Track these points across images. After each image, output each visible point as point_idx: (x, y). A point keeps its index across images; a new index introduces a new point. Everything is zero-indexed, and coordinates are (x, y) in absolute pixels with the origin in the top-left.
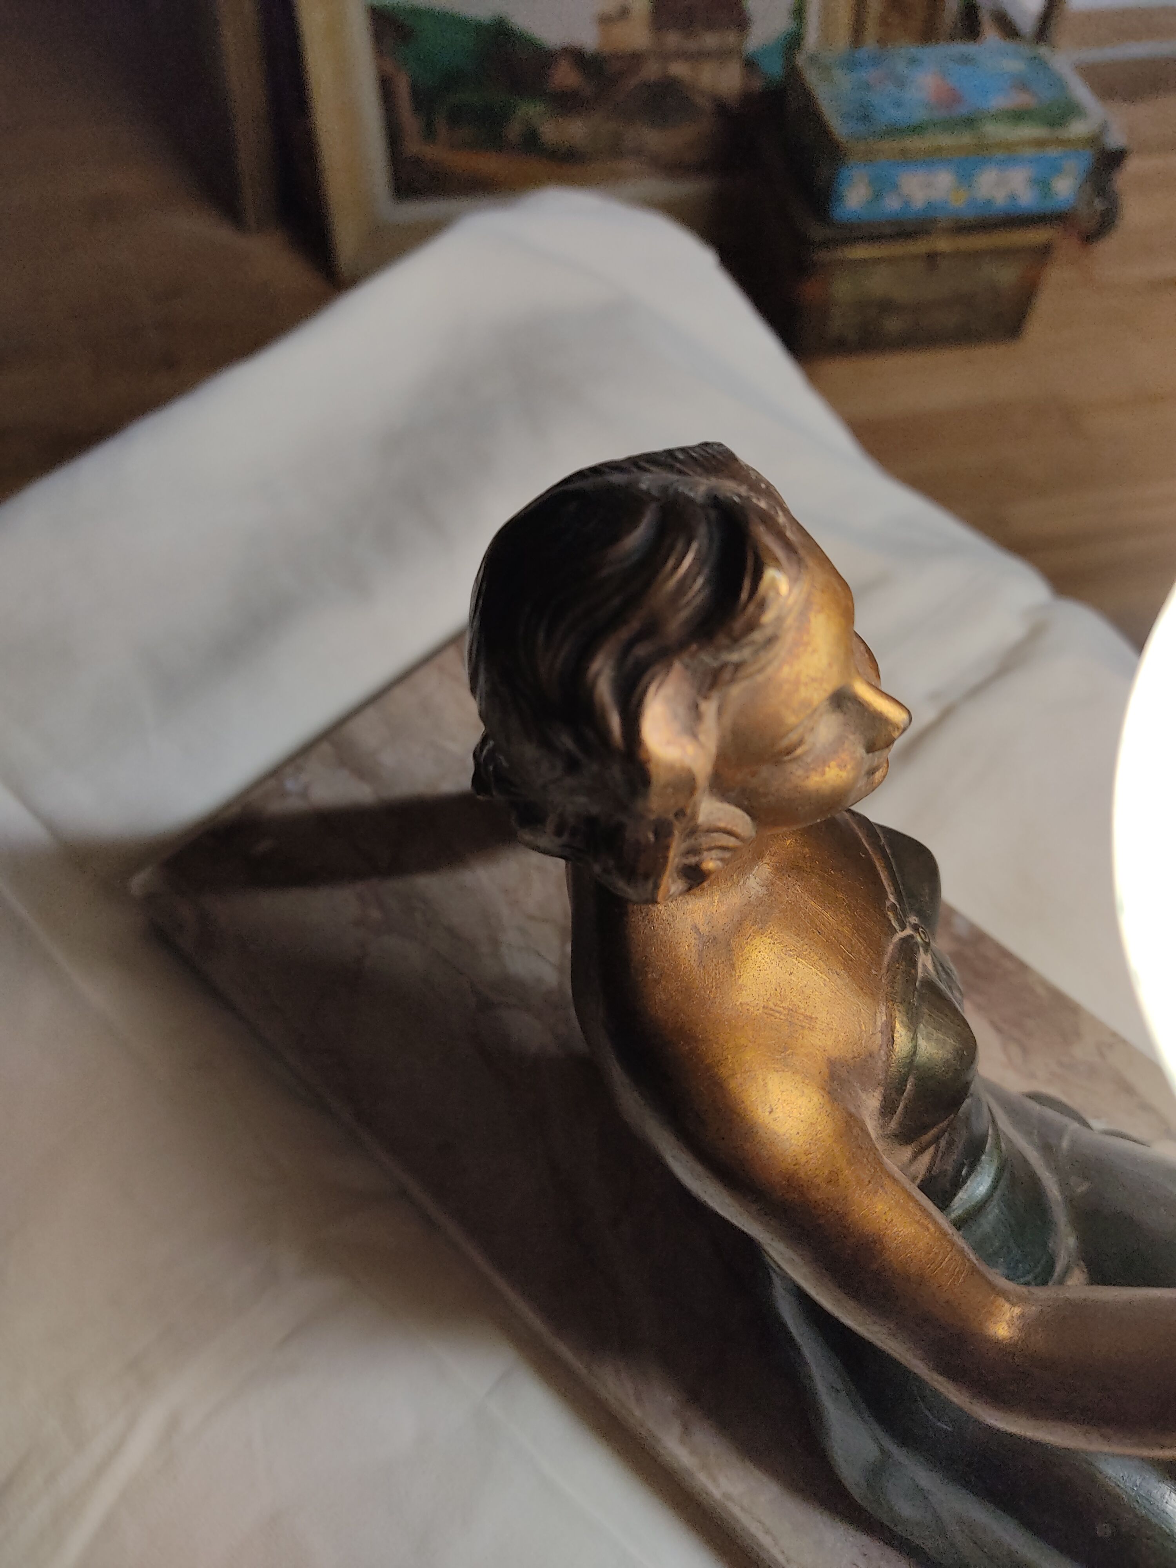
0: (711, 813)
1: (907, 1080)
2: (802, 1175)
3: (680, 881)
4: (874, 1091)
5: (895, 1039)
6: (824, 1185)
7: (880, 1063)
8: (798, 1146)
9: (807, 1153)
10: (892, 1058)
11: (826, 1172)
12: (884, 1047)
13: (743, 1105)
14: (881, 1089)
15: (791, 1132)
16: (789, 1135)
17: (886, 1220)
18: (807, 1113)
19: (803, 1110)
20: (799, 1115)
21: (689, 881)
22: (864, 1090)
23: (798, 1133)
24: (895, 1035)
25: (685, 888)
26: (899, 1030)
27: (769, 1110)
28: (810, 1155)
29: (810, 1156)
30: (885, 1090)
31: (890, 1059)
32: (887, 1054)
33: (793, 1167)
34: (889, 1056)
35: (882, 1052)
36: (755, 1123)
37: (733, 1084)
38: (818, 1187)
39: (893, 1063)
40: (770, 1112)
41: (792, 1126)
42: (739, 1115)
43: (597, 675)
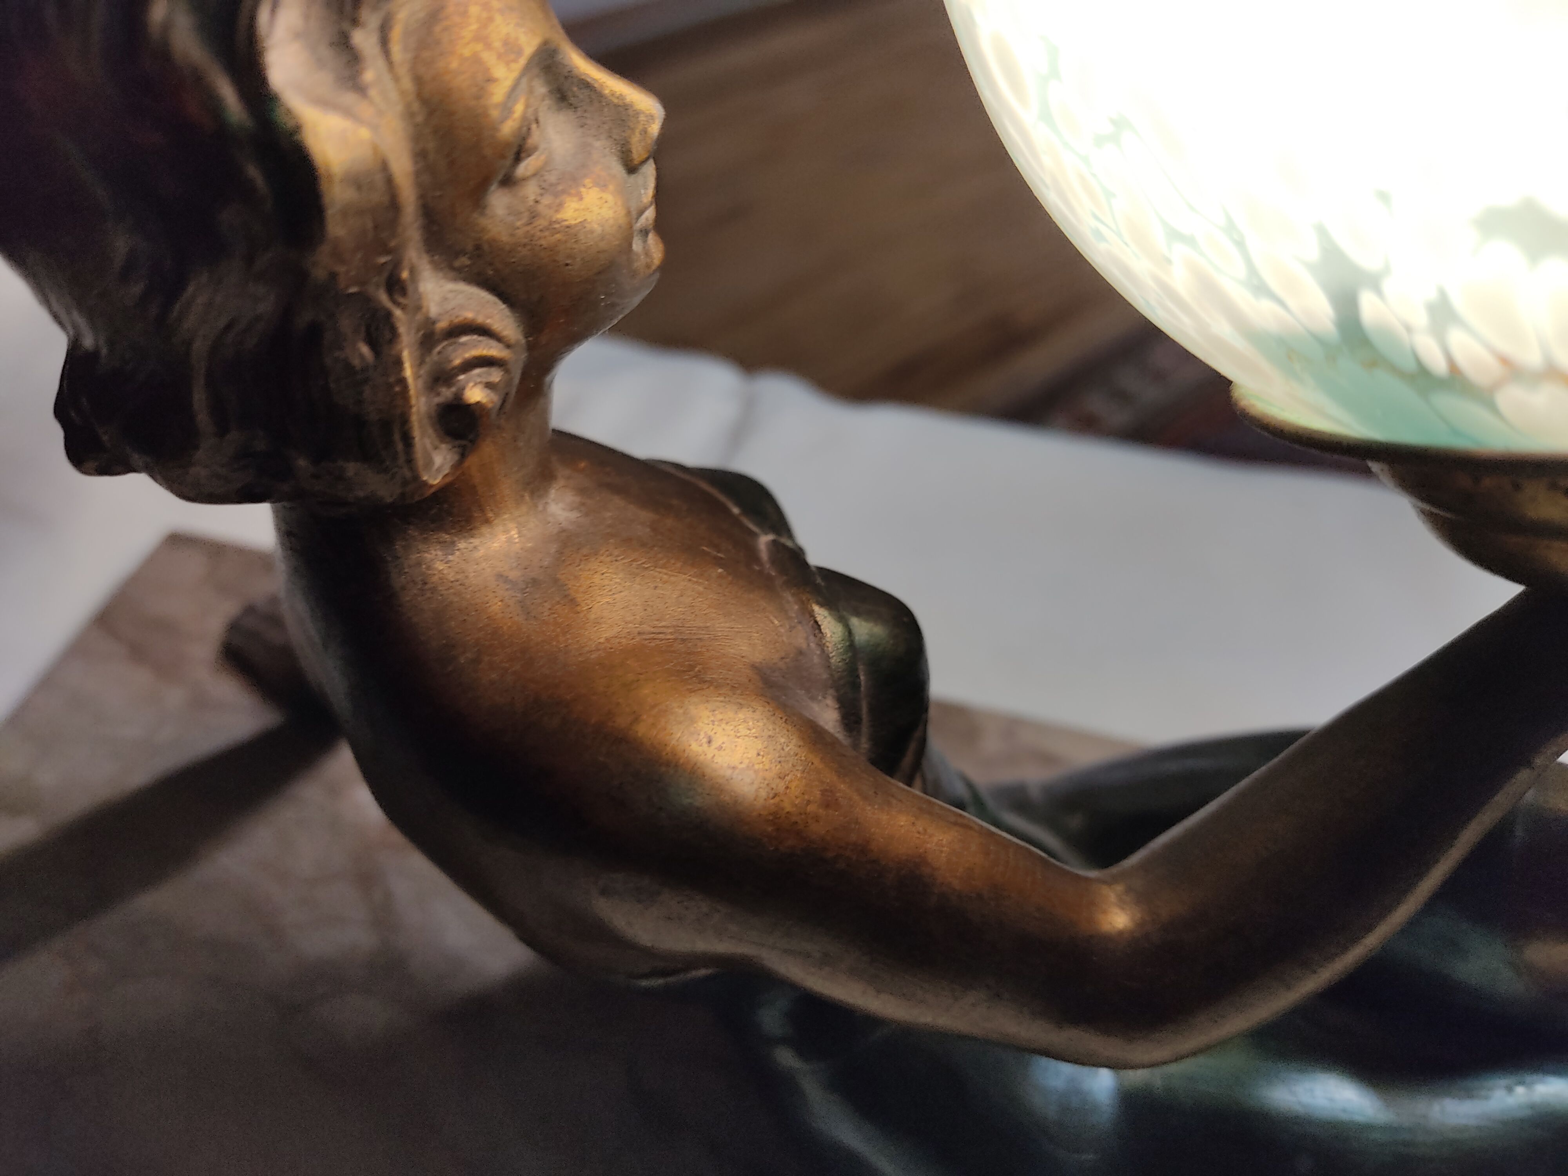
0: (445, 299)
1: (857, 669)
2: (788, 807)
3: (443, 446)
4: (825, 698)
5: (820, 623)
6: (821, 812)
7: (816, 660)
8: (767, 770)
9: (782, 777)
10: (828, 647)
11: (818, 793)
12: (812, 638)
13: (668, 749)
14: (831, 692)
15: (750, 756)
16: (748, 761)
17: (919, 833)
18: (758, 726)
19: (751, 723)
20: (749, 732)
21: (457, 442)
22: (813, 698)
23: (758, 755)
24: (818, 619)
25: (456, 457)
26: (820, 612)
27: (705, 740)
28: (786, 777)
29: (788, 778)
30: (837, 690)
31: (826, 648)
32: (819, 645)
33: (772, 801)
34: (822, 646)
35: (813, 645)
36: (695, 764)
37: (641, 730)
38: (817, 819)
39: (831, 653)
40: (709, 742)
41: (746, 748)
42: (668, 764)
43: (167, 26)
